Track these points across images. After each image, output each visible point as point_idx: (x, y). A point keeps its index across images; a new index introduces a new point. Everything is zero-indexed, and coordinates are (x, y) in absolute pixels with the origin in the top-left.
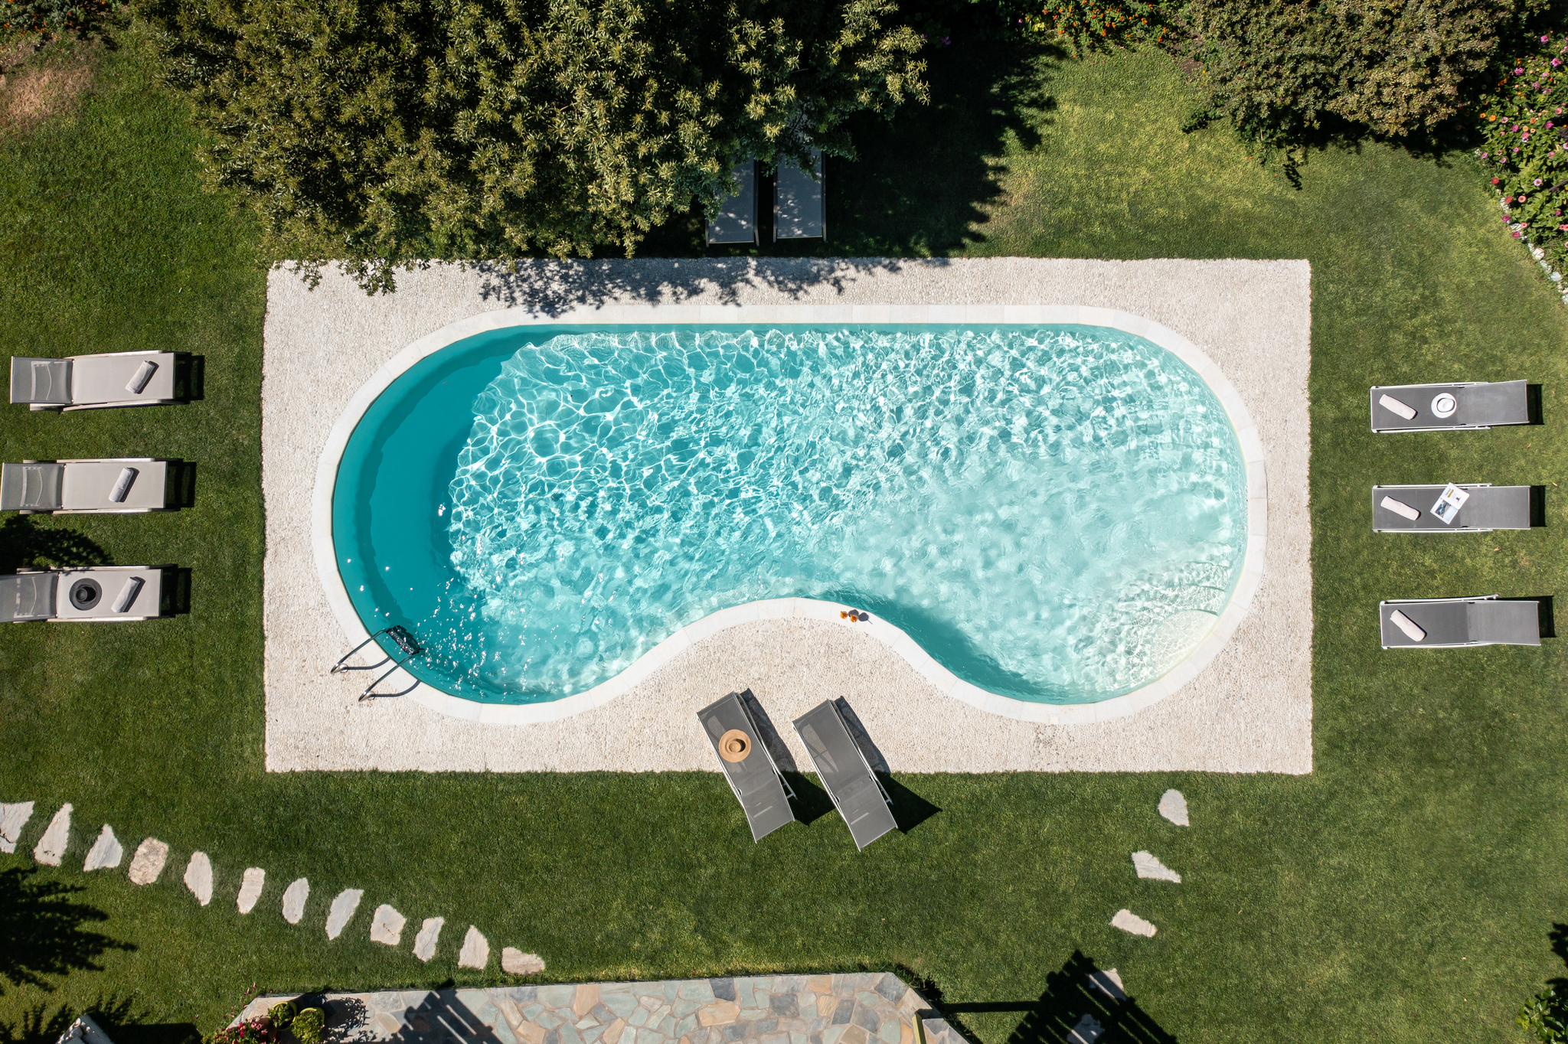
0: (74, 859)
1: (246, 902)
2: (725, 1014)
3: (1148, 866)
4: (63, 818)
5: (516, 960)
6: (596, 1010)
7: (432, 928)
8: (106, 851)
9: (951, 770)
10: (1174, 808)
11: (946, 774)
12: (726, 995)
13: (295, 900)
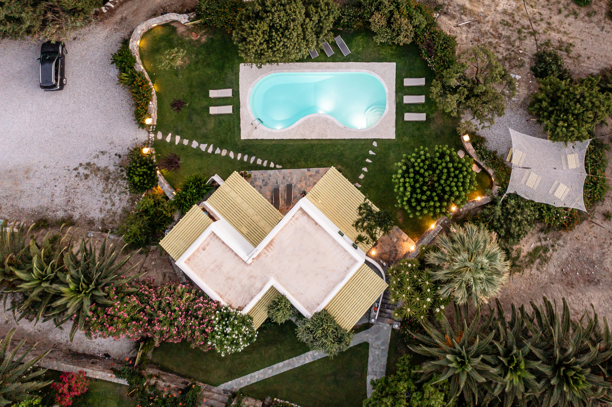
0: (213, 152)
1: (239, 158)
2: (309, 173)
3: (371, 152)
4: (212, 146)
5: (278, 166)
6: (290, 173)
7: (266, 162)
8: (218, 151)
10: (375, 144)
12: (309, 171)
13: (246, 158)
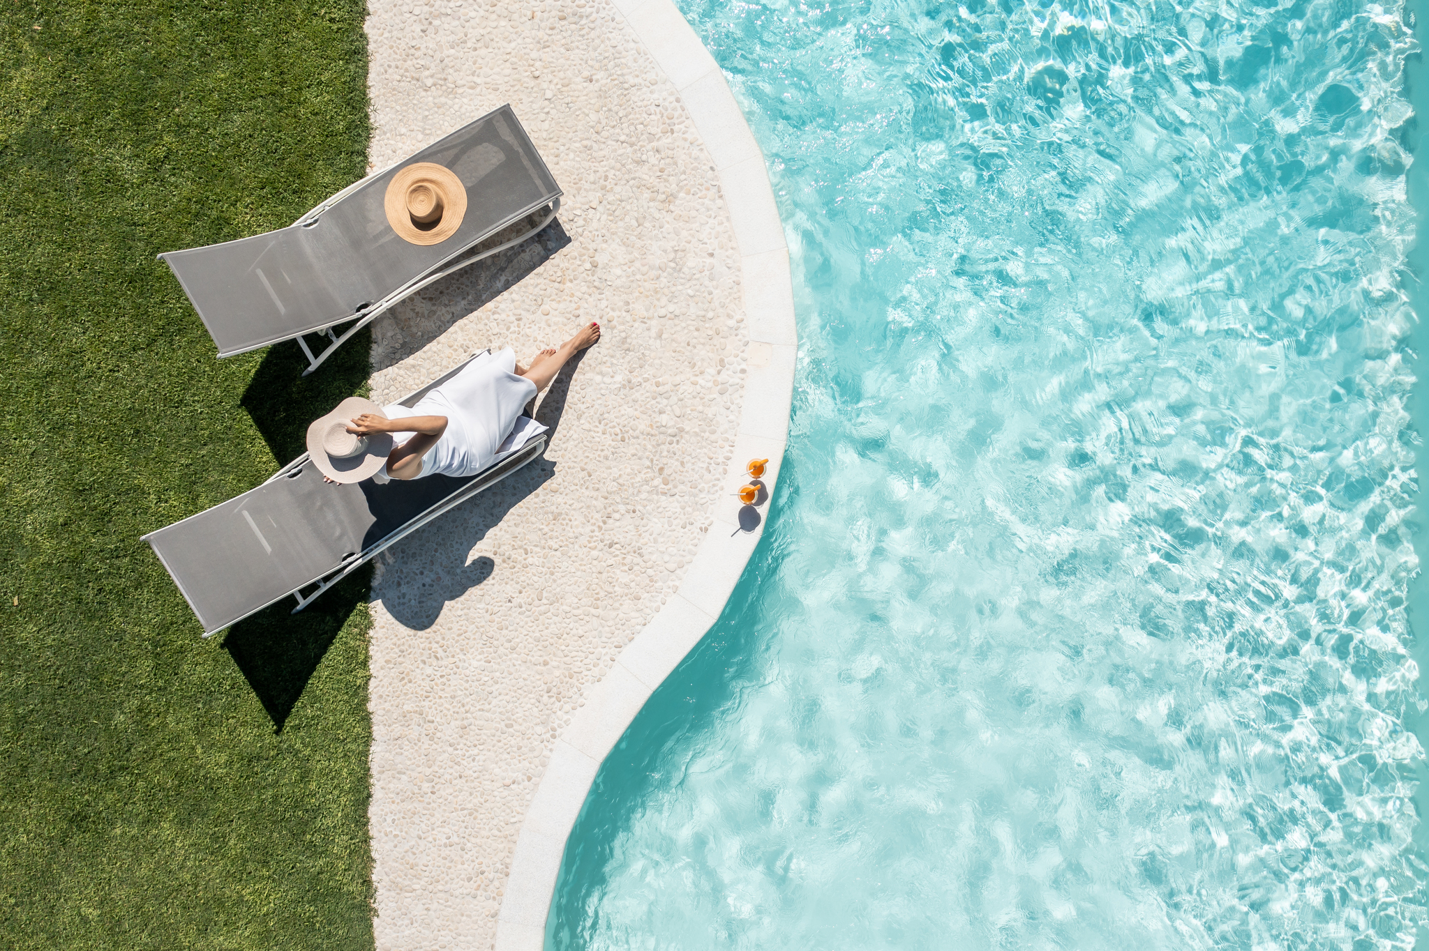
9: (378, 754)
11: (368, 739)
